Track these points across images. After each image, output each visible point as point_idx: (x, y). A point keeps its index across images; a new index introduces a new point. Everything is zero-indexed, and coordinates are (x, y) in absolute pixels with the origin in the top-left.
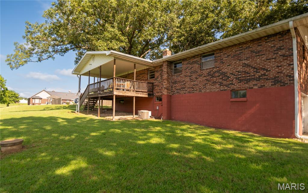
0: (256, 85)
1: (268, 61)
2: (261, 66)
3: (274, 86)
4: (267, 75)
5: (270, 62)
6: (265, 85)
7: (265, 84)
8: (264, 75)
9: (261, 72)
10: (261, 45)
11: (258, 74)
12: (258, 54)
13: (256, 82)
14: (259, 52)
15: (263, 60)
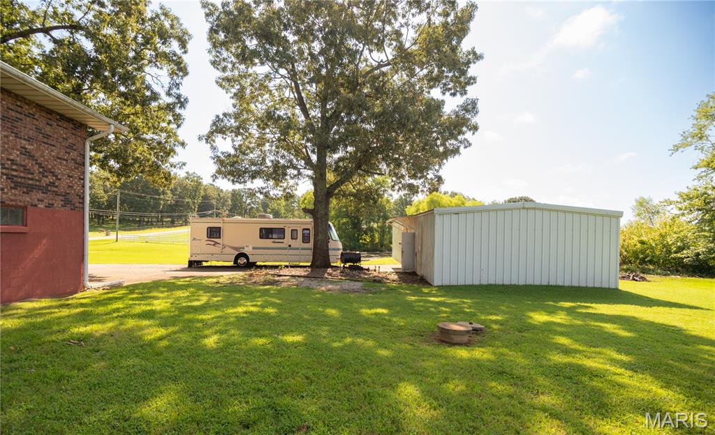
0: (42, 201)
1: (59, 161)
2: (50, 167)
3: (63, 208)
4: (57, 187)
5: (61, 164)
6: (53, 205)
7: (54, 202)
8: (52, 184)
9: (49, 177)
10: (52, 126)
11: (44, 179)
12: (46, 140)
13: (42, 195)
14: (47, 137)
15: (53, 156)
